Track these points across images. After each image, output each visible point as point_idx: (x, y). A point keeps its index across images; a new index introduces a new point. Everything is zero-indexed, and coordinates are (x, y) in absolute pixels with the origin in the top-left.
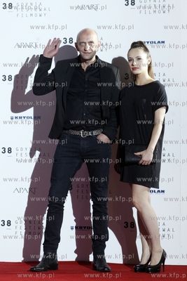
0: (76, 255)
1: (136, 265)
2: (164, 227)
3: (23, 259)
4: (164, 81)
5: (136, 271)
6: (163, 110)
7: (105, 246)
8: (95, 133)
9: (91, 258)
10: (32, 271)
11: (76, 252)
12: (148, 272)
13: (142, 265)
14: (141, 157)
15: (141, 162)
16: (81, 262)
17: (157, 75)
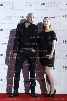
0: (25, 91)
1: (45, 94)
2: (55, 81)
3: (6, 92)
4: (55, 31)
5: (45, 96)
6: (55, 41)
7: (35, 88)
8: (30, 49)
9: (30, 92)
10: (10, 96)
11: (25, 90)
12: (50, 96)
13: (48, 94)
14: (48, 57)
15: (48, 59)
16: (27, 93)
17: (53, 29)
